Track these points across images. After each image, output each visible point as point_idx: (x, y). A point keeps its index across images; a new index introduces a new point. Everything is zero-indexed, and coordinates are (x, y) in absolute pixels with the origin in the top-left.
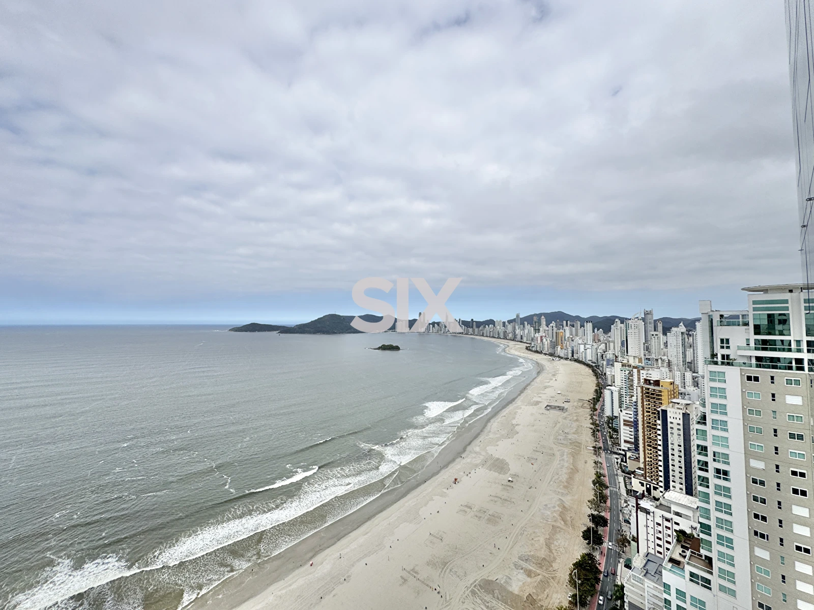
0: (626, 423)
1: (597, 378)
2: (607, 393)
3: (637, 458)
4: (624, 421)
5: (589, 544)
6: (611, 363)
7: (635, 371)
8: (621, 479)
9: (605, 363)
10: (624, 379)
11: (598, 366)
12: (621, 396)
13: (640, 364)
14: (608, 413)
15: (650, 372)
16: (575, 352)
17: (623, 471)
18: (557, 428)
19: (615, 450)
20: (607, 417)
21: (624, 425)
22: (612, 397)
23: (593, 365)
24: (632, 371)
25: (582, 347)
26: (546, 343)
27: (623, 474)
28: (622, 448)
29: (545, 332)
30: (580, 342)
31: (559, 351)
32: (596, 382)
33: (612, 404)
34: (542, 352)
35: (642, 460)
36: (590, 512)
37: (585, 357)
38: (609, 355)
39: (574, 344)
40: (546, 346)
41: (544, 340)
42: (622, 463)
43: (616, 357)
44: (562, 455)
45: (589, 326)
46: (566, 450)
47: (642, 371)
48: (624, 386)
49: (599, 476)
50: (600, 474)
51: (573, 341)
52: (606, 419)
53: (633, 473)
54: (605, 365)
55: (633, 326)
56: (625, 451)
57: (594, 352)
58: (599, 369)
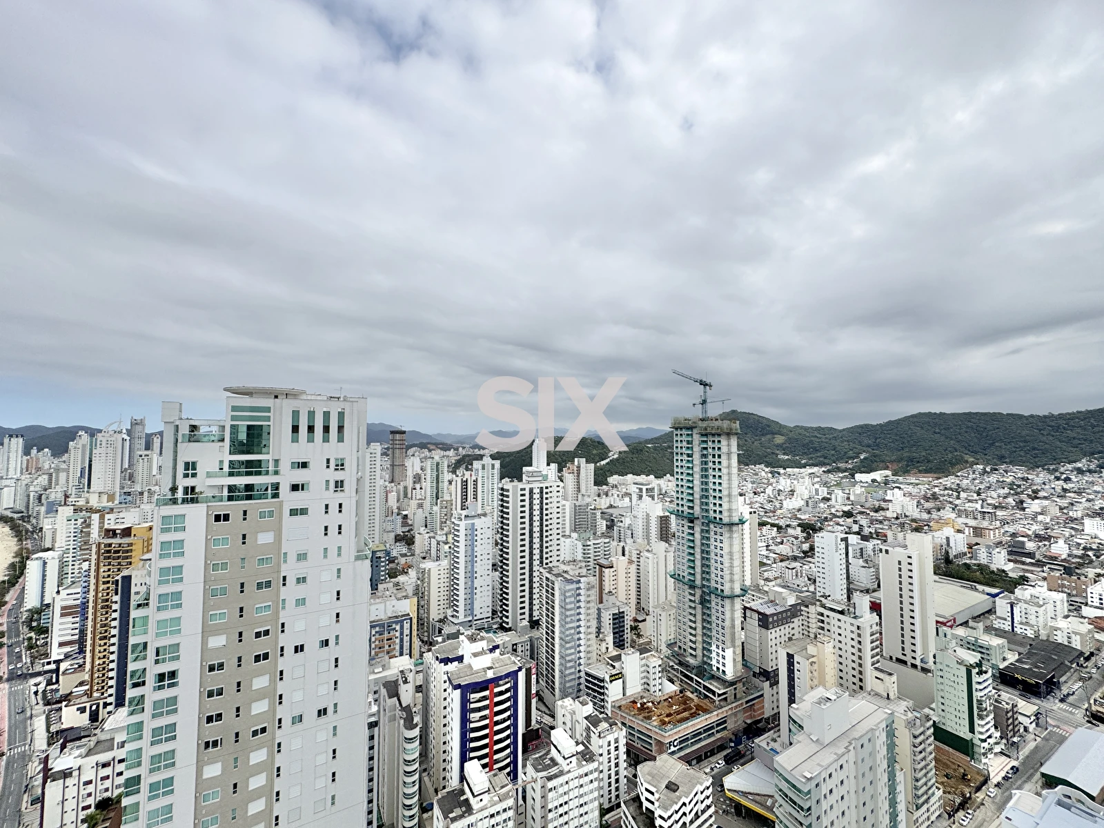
0: (66, 611)
1: (20, 540)
2: (33, 568)
3: (80, 666)
4: (63, 608)
6: (52, 509)
7: (96, 517)
8: (40, 724)
9: (43, 509)
10: (72, 535)
11: (26, 518)
12: (62, 565)
13: (110, 504)
14: (31, 601)
15: (121, 515)
17: (47, 703)
19: (38, 668)
20: (29, 610)
21: (62, 615)
22: (44, 571)
23: (16, 516)
24: (90, 517)
27: (47, 708)
28: (54, 657)
32: (16, 548)
33: (43, 584)
35: (88, 666)
38: (56, 494)
42: (49, 687)
43: (66, 496)
45: (17, 444)
47: (107, 516)
48: (71, 547)
52: (25, 615)
53: (67, 698)
54: (42, 513)
55: (104, 444)
56: (58, 662)
57: (21, 490)
58: (29, 522)
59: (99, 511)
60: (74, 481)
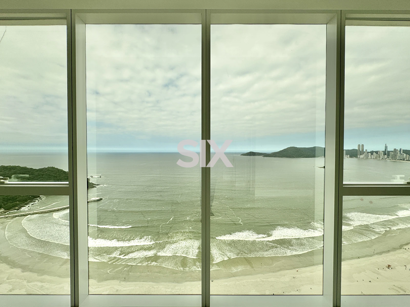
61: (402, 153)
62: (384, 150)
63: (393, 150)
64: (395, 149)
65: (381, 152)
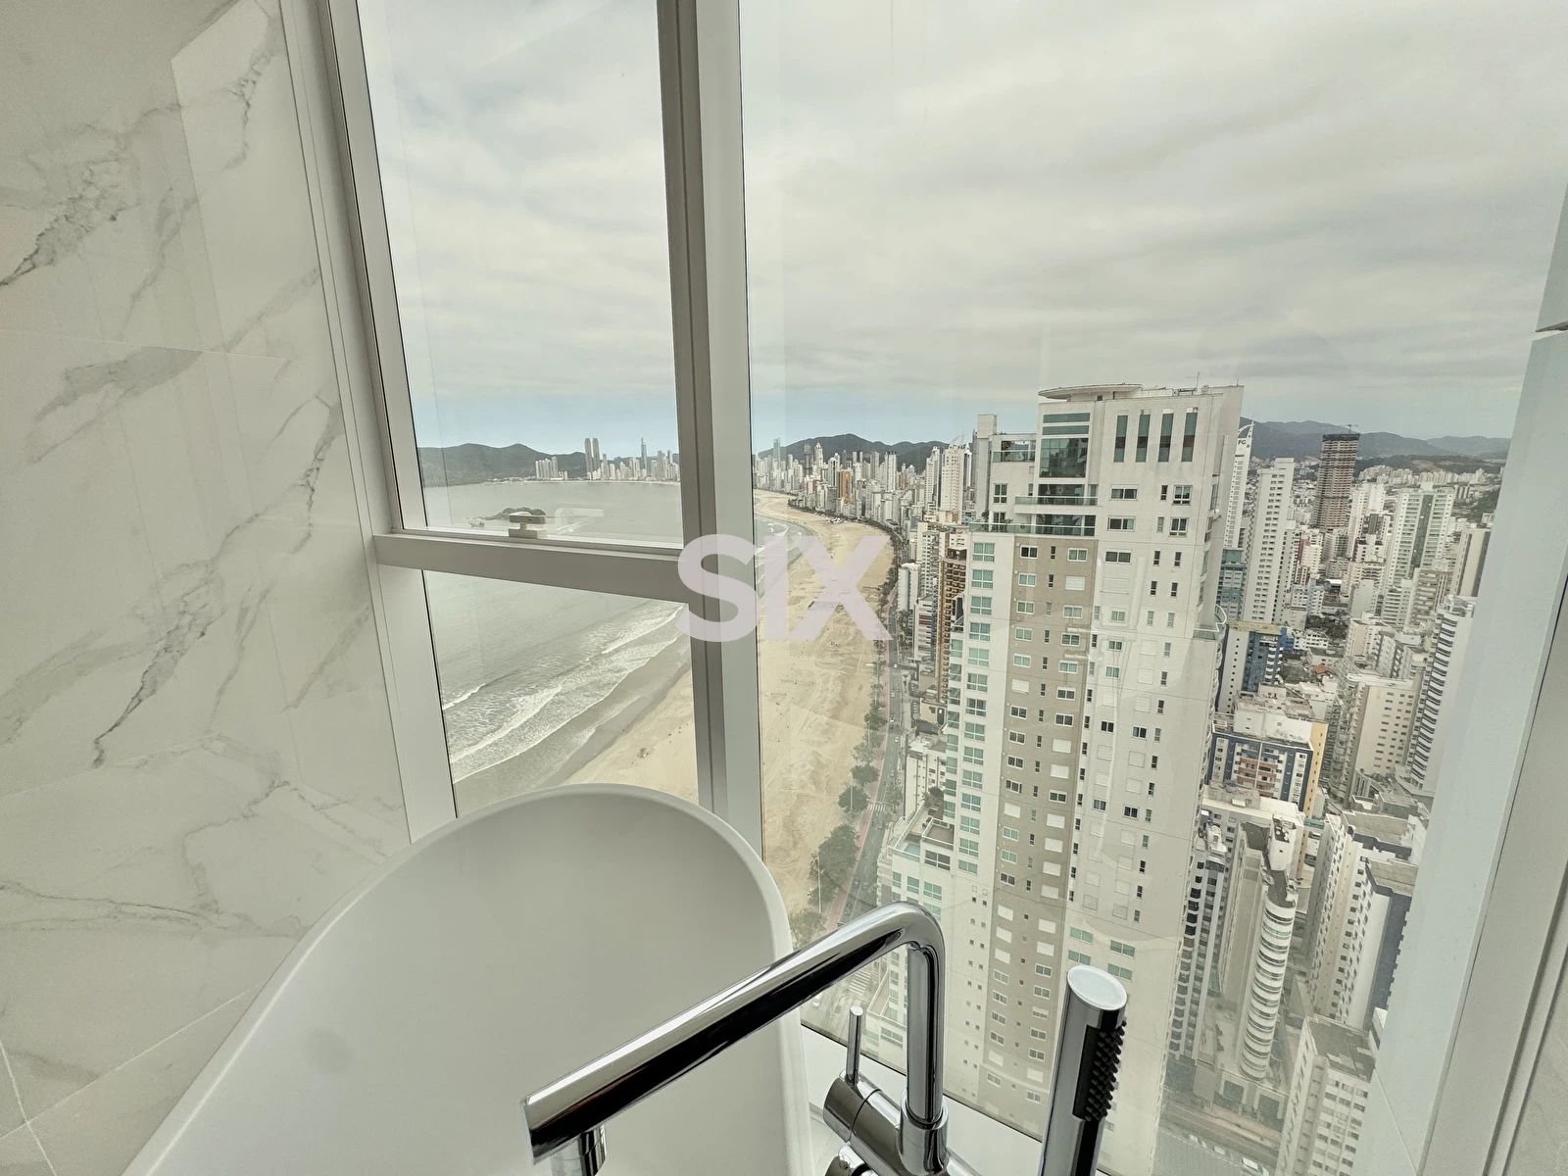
0: (924, 620)
1: (895, 550)
2: (902, 573)
3: (932, 672)
4: (921, 617)
5: (846, 811)
6: (914, 526)
7: (943, 535)
8: (907, 707)
9: (909, 523)
10: (927, 550)
11: (899, 530)
12: (921, 578)
13: (954, 523)
14: (902, 606)
15: (963, 536)
16: (867, 507)
17: (912, 695)
18: (822, 640)
19: (906, 663)
20: (901, 612)
21: (921, 623)
22: (909, 580)
23: (893, 527)
24: (938, 535)
25: (878, 496)
26: (822, 493)
27: (912, 698)
28: (916, 658)
29: (821, 474)
30: (877, 488)
31: (843, 507)
32: (893, 556)
33: (909, 592)
34: (814, 508)
35: (937, 675)
36: (854, 763)
37: (883, 515)
38: (917, 511)
39: (866, 492)
40: (822, 498)
41: (819, 488)
42: (913, 682)
43: (924, 513)
44: (826, 682)
45: (892, 459)
46: (833, 673)
47: (952, 536)
48: (927, 562)
49: (876, 706)
50: (878, 703)
51: (864, 487)
52: (899, 615)
53: (923, 694)
54: (909, 527)
55: (950, 460)
56: (917, 662)
57: (895, 505)
58: (901, 534)
59: (944, 530)
60: (929, 499)
61: (671, 462)
62: (640, 456)
63: (656, 454)
64: (660, 452)
65: (635, 460)
